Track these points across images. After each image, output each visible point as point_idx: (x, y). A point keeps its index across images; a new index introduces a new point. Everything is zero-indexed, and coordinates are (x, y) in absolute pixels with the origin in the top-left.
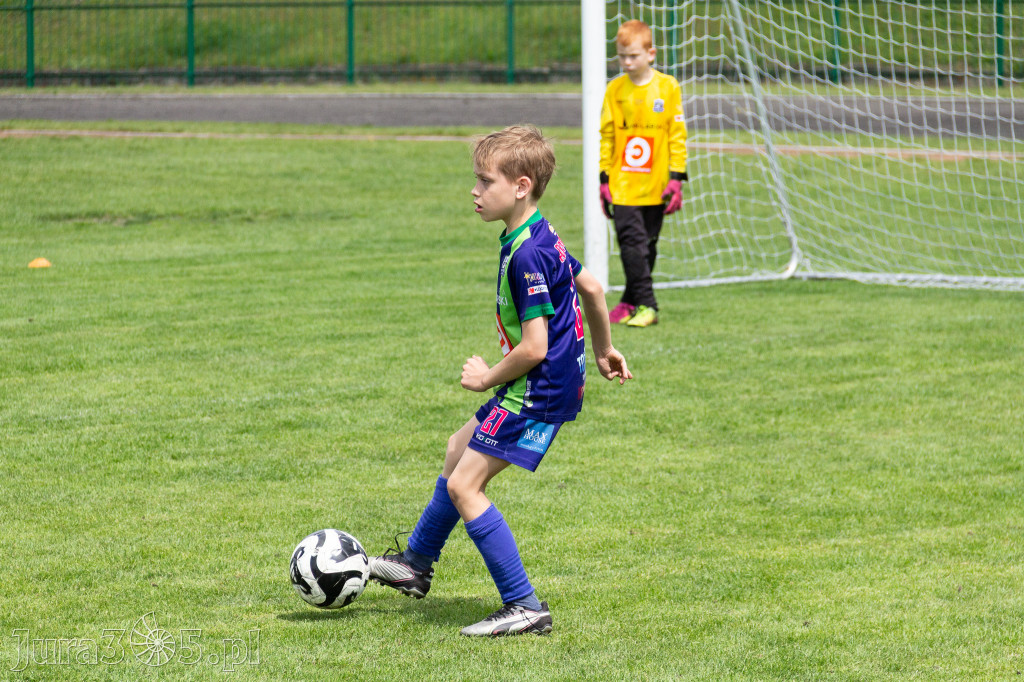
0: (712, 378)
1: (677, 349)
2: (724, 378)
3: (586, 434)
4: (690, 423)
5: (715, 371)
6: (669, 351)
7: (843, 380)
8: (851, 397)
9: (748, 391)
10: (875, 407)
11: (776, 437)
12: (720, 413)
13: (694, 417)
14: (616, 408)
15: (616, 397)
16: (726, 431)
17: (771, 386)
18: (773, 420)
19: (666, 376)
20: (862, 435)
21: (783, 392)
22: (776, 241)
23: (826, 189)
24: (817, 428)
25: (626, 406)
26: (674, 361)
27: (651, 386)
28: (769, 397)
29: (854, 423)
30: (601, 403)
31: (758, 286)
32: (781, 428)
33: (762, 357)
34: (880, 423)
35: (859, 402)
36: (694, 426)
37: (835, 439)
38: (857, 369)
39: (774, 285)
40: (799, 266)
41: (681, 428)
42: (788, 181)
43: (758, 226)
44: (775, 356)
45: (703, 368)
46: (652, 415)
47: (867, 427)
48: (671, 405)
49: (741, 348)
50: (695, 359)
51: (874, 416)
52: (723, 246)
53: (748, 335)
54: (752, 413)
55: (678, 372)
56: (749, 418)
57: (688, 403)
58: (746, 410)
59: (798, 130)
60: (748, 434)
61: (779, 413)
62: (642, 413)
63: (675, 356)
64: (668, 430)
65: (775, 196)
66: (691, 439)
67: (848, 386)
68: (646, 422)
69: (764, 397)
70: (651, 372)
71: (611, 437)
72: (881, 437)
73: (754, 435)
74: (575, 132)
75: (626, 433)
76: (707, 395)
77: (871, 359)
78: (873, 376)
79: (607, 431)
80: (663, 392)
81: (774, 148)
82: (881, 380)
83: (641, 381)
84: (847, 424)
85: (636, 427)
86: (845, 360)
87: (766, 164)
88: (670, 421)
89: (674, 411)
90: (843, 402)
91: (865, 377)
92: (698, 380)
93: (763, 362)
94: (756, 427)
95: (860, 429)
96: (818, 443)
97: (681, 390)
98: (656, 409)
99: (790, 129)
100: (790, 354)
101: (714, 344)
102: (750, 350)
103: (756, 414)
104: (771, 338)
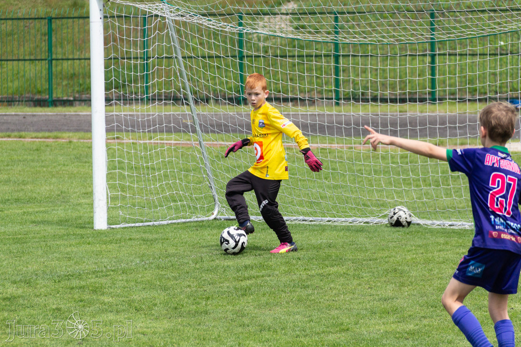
0: (168, 278)
1: (147, 262)
2: (175, 278)
3: (94, 312)
4: (155, 305)
5: (170, 275)
6: (143, 263)
7: (245, 279)
8: (250, 289)
9: (189, 286)
10: (264, 294)
11: (206, 313)
12: (173, 299)
13: (158, 301)
14: (112, 297)
15: (112, 290)
16: (176, 310)
17: (203, 282)
18: (204, 303)
19: (142, 277)
20: (256, 311)
21: (210, 287)
22: (206, 198)
23: (235, 167)
24: (230, 307)
25: (118, 296)
26: (146, 269)
27: (133, 284)
28: (202, 289)
29: (251, 304)
30: (103, 294)
31: (195, 224)
32: (209, 307)
33: (198, 266)
34: (267, 304)
35: (255, 292)
36: (158, 307)
37: (241, 314)
38: (253, 273)
39: (204, 223)
40: (219, 212)
41: (150, 309)
42: (213, 162)
43: (195, 189)
44: (206, 265)
45: (163, 273)
46: (133, 301)
47: (259, 307)
48: (144, 295)
49: (186, 261)
50: (158, 267)
51: (263, 300)
52: (175, 201)
53: (189, 253)
54: (192, 299)
55: (148, 275)
56: (190, 302)
57: (154, 294)
58: (188, 298)
59: (218, 133)
60: (189, 311)
61: (208, 298)
62: (127, 299)
63: (147, 266)
64: (141, 309)
65: (205, 171)
66: (156, 314)
67: (248, 282)
68: (130, 305)
69: (199, 289)
70: (132, 275)
71: (109, 314)
72: (267, 313)
73: (193, 312)
74: (87, 135)
75: (117, 312)
76: (165, 289)
77: (262, 266)
78: (263, 276)
79: (106, 310)
80: (140, 287)
81: (203, 143)
82: (268, 279)
83: (127, 281)
84: (247, 305)
85: (124, 308)
86: (246, 267)
87: (199, 152)
88: (144, 304)
89: (146, 298)
90: (245, 292)
91: (258, 277)
92: (160, 280)
93: (198, 269)
94: (194, 307)
95: (255, 308)
96: (230, 315)
97: (150, 286)
98: (135, 297)
99: (213, 132)
100: (214, 264)
101: (169, 259)
102: (190, 262)
103: (194, 300)
104: (203, 255)
